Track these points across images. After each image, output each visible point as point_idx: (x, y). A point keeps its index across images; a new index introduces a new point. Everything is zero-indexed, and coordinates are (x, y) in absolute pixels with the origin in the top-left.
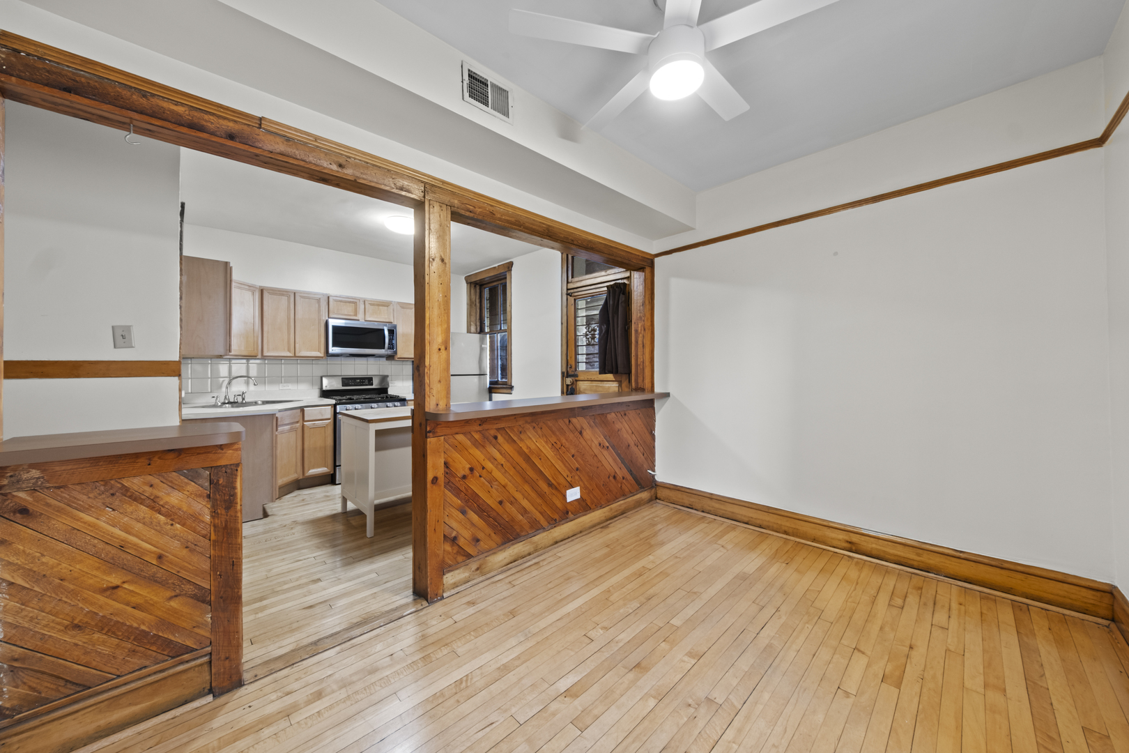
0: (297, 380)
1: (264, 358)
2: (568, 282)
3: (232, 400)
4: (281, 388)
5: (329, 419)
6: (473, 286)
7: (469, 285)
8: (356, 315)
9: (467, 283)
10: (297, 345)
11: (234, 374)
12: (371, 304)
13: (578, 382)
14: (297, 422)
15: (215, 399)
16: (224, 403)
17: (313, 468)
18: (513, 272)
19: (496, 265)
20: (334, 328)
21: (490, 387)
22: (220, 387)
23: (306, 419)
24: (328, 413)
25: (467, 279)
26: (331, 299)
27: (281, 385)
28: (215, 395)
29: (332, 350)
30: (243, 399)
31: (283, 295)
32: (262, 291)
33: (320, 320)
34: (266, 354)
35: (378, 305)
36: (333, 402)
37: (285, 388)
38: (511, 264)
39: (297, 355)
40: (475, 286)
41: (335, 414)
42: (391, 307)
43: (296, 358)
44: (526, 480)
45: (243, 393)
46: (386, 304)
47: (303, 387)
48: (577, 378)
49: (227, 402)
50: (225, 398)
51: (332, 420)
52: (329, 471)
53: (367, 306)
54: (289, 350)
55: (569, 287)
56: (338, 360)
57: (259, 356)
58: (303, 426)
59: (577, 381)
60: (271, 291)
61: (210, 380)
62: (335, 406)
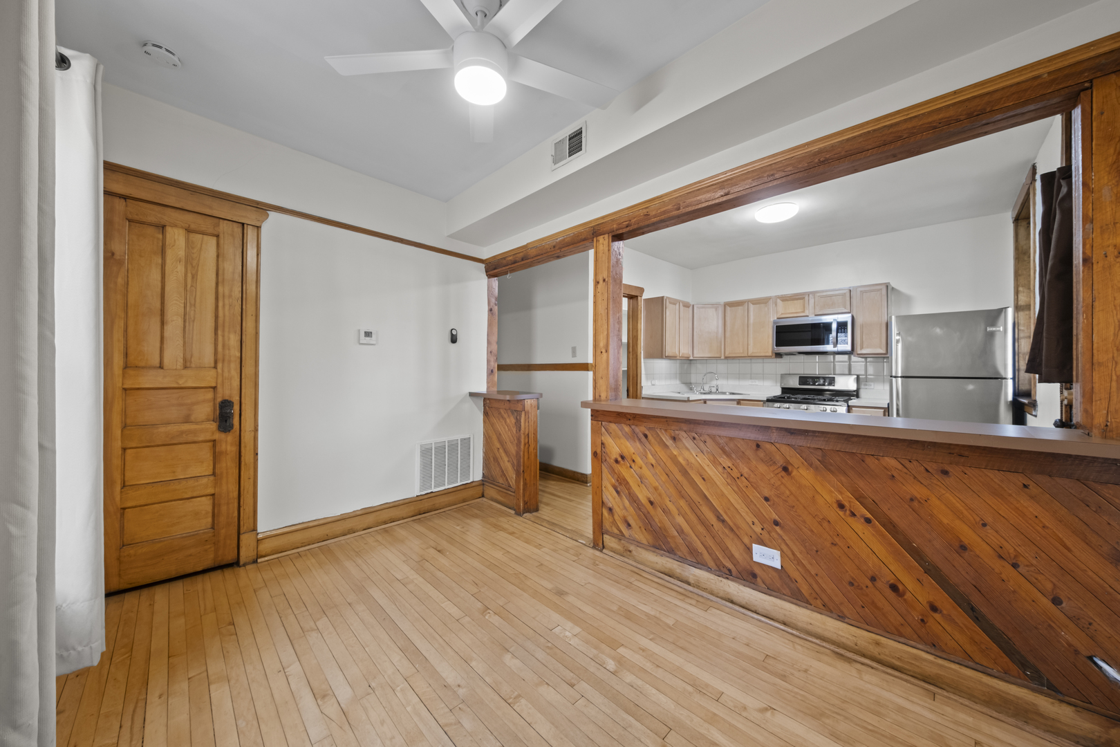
0: (763, 376)
1: (726, 358)
3: (707, 390)
4: (750, 383)
8: (803, 311)
12: (821, 297)
26: (778, 300)
30: (717, 390)
32: (725, 306)
33: (769, 322)
34: (727, 355)
35: (831, 295)
39: (750, 355)
44: (682, 495)
45: (717, 385)
47: (768, 383)
53: (817, 298)
54: (743, 351)
57: (723, 358)
60: (731, 305)
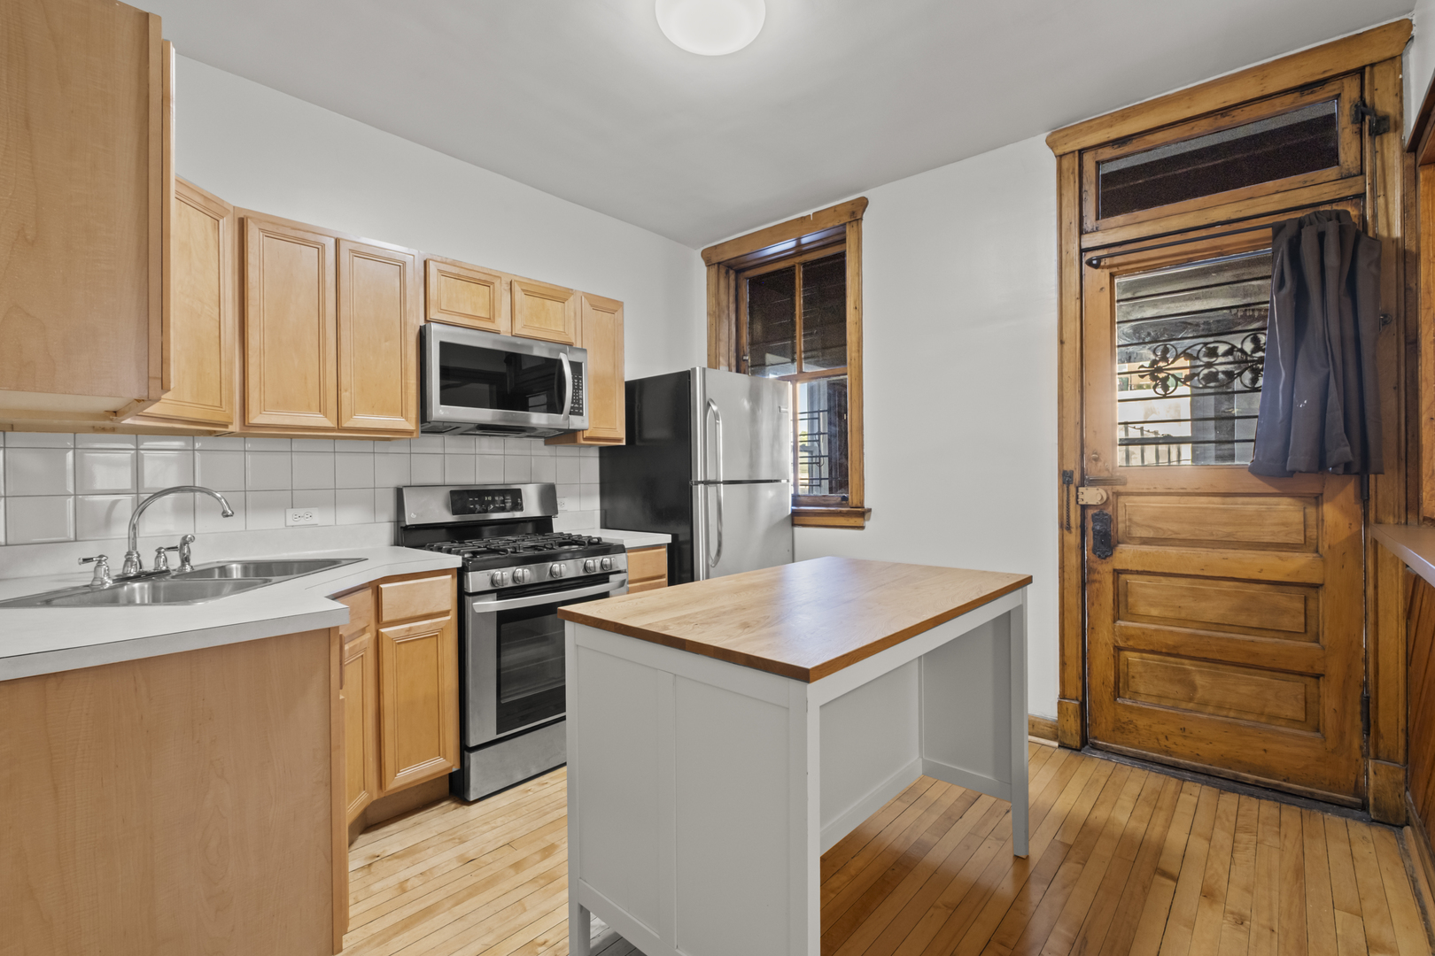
0: (334, 499)
1: (249, 431)
2: (1082, 232)
3: (149, 566)
4: (290, 522)
5: (446, 613)
6: (723, 271)
7: (714, 269)
8: (491, 319)
9: (709, 264)
10: (345, 395)
11: (152, 481)
12: (527, 293)
13: (1122, 499)
14: (363, 631)
15: (93, 564)
16: (124, 579)
17: (409, 764)
18: (865, 224)
19: (810, 212)
20: (445, 347)
21: (793, 512)
22: (108, 521)
23: (386, 617)
24: (443, 594)
25: (708, 256)
26: (432, 267)
27: (290, 512)
28: (91, 550)
29: (439, 411)
30: (185, 560)
31: (303, 242)
32: (242, 224)
33: (403, 324)
34: (256, 418)
35: (543, 296)
36: (455, 561)
37: (302, 522)
38: (863, 203)
39: (346, 424)
40: (727, 273)
41: (462, 595)
42: (571, 303)
43: (341, 435)
45: (185, 542)
46: (559, 295)
47: (349, 517)
48: (1119, 488)
49: (133, 572)
50: (128, 560)
51: (451, 618)
52: (448, 764)
53: (519, 295)
54: (322, 409)
55: (1084, 246)
56: (452, 443)
57: (235, 427)
58: (378, 638)
59: (1118, 494)
60: (269, 227)
61: (71, 500)
62: (461, 573)
